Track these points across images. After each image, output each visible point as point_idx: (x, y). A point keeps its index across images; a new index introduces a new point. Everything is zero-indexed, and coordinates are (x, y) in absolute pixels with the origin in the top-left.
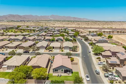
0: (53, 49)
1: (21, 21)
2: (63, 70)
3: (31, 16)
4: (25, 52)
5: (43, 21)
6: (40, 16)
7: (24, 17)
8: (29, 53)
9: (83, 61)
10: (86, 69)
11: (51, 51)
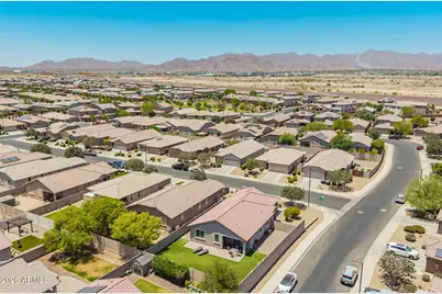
0: (266, 171)
1: (253, 75)
2: (221, 236)
3: (293, 56)
4: (176, 167)
5: (329, 72)
6: (321, 56)
7: (268, 60)
8: (186, 170)
9: (334, 229)
10: (319, 256)
11: (255, 174)
